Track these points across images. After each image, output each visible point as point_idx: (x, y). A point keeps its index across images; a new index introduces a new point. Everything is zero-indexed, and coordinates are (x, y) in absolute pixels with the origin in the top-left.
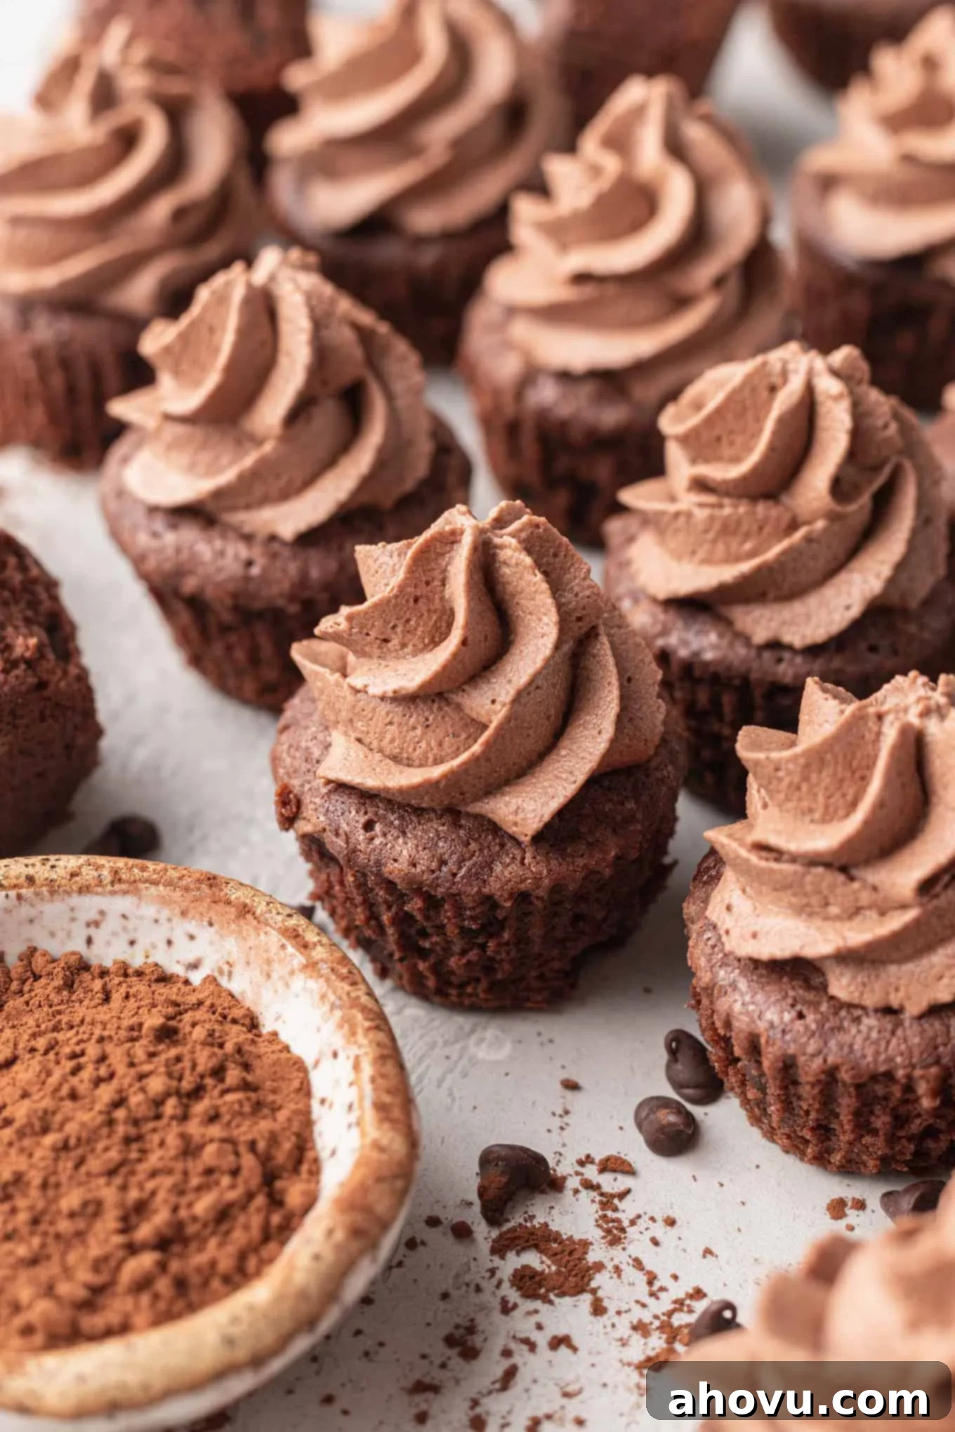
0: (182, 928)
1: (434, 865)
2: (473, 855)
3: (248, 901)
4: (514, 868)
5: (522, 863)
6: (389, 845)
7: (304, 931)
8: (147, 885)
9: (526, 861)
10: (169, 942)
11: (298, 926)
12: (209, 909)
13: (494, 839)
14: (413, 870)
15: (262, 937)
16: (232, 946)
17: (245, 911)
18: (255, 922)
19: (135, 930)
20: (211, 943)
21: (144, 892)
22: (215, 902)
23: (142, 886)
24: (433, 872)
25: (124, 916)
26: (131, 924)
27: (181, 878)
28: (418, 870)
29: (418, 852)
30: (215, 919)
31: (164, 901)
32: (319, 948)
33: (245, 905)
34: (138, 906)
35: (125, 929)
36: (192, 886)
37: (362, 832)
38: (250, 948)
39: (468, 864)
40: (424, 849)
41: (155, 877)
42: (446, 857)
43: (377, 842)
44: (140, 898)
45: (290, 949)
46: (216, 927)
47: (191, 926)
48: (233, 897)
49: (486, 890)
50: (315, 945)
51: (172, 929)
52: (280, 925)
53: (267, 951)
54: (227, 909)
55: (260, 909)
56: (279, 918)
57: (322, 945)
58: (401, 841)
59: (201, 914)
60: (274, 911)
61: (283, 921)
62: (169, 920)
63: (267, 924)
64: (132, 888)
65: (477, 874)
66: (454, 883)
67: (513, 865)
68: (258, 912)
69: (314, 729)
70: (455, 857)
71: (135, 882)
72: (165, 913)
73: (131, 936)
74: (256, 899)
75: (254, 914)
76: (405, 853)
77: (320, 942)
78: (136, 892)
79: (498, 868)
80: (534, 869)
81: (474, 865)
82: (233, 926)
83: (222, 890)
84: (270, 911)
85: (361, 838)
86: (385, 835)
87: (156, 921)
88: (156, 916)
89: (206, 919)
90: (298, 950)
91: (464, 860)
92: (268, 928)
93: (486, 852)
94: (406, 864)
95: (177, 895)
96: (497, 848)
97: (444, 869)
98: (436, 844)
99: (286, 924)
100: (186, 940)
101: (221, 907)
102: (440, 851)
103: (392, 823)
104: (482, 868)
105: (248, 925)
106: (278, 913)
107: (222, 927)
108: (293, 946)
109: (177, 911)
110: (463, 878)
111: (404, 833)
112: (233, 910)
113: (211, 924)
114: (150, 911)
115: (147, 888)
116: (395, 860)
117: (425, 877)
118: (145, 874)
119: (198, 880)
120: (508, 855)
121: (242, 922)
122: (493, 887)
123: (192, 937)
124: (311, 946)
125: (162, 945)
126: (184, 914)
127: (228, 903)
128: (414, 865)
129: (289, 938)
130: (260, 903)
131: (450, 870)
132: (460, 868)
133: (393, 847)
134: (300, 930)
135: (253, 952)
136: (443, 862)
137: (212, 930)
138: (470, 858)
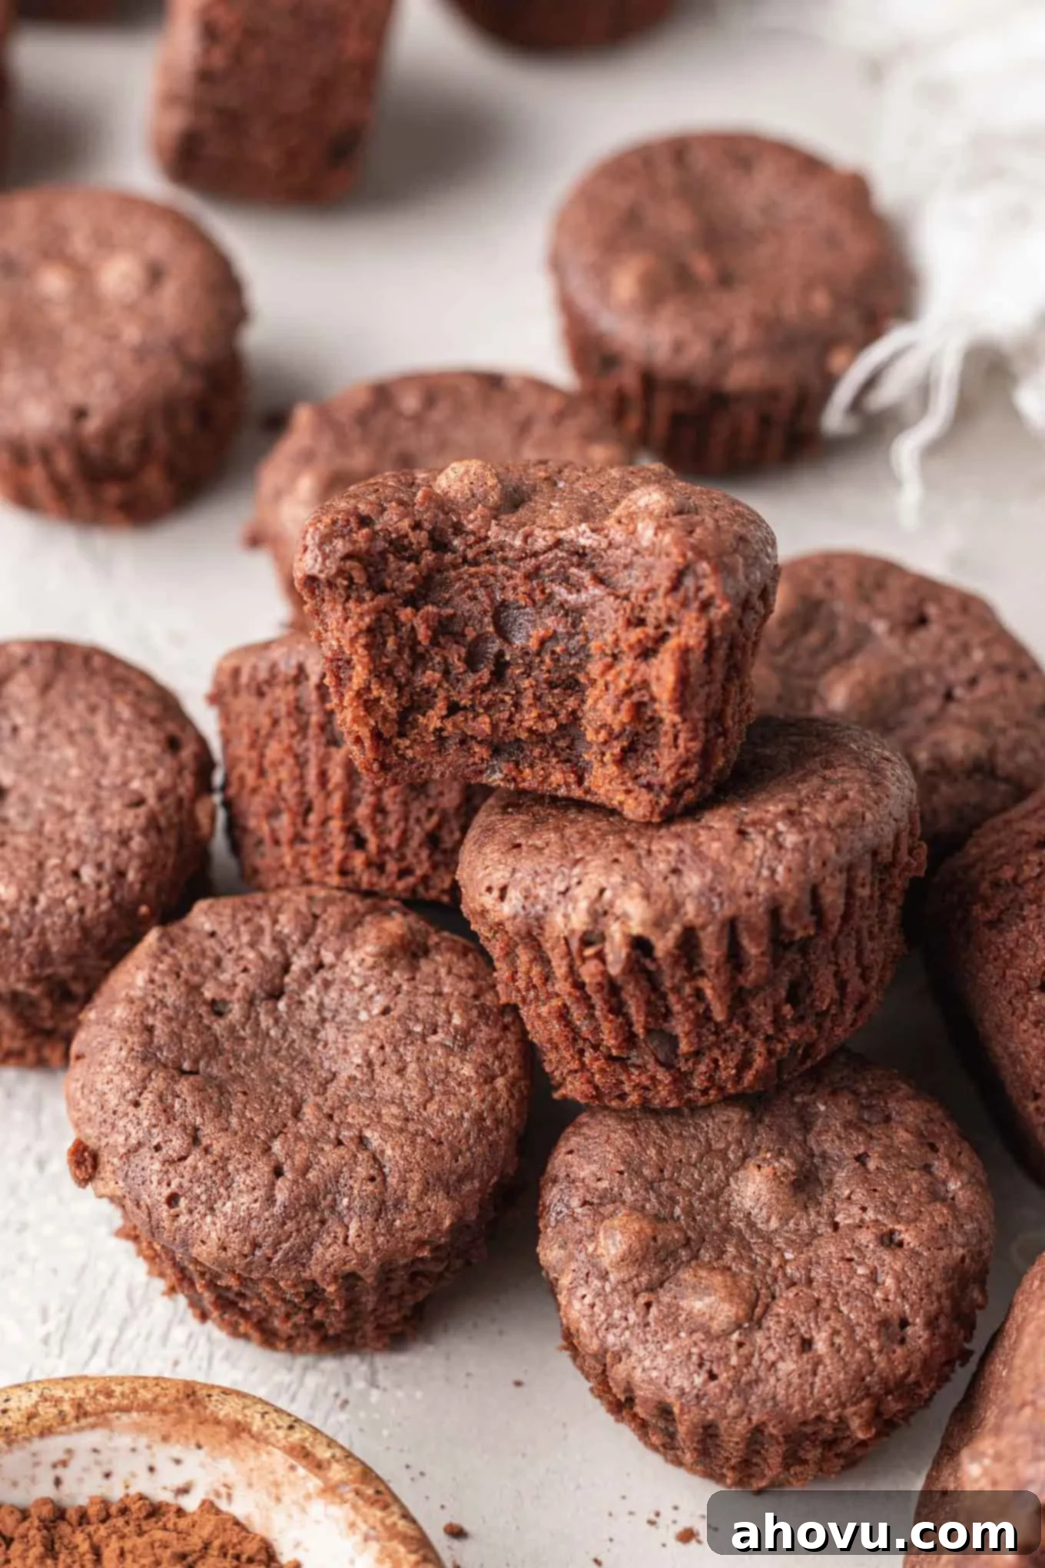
0: (162, 1455)
1: (246, 1249)
2: (290, 1236)
3: (240, 1417)
4: (336, 1249)
5: (345, 1243)
6: (196, 1225)
7: (312, 1446)
8: (117, 1414)
9: (350, 1241)
10: (151, 1469)
11: (304, 1440)
12: (195, 1431)
13: (313, 1216)
14: (223, 1254)
15: (264, 1457)
16: (227, 1467)
17: (239, 1429)
18: (252, 1442)
19: (110, 1462)
20: (202, 1465)
21: (116, 1423)
22: (201, 1423)
23: (112, 1416)
24: (246, 1256)
25: (95, 1451)
26: (103, 1457)
27: (155, 1400)
28: (229, 1254)
29: (228, 1233)
30: (202, 1441)
31: (139, 1429)
32: (335, 1467)
33: (238, 1424)
34: (110, 1439)
35: (98, 1463)
36: (170, 1408)
37: (165, 1207)
38: (252, 1470)
39: (285, 1246)
40: (235, 1231)
41: (126, 1402)
42: (260, 1240)
43: (183, 1219)
44: (112, 1431)
45: (301, 1471)
46: (206, 1449)
47: (176, 1451)
48: (221, 1414)
49: (306, 1275)
50: (329, 1462)
51: (153, 1455)
52: (283, 1443)
53: (273, 1472)
54: (218, 1429)
55: (257, 1425)
56: (281, 1434)
57: (338, 1461)
58: (209, 1219)
59: (187, 1437)
60: (273, 1426)
61: (286, 1437)
62: (149, 1447)
63: (267, 1442)
64: (101, 1420)
65: (295, 1258)
66: (270, 1269)
67: (335, 1247)
68: (255, 1429)
69: (109, 1068)
70: (270, 1239)
71: (103, 1412)
72: (143, 1441)
73: (106, 1469)
74: (248, 1412)
75: (250, 1432)
76: (214, 1235)
77: (333, 1457)
78: (106, 1424)
79: (318, 1250)
80: (358, 1249)
81: (291, 1248)
82: (227, 1447)
83: (206, 1407)
84: (267, 1426)
85: (165, 1214)
86: (190, 1212)
87: (133, 1450)
88: (132, 1445)
89: (193, 1442)
90: (311, 1471)
91: (280, 1243)
92: (270, 1448)
93: (304, 1232)
94: (215, 1249)
95: (155, 1419)
96: (317, 1226)
97: (258, 1253)
98: (249, 1226)
99: (290, 1439)
100: (172, 1466)
101: (208, 1429)
102: (253, 1233)
103: (198, 1197)
104: (301, 1252)
105: (245, 1445)
106: (278, 1427)
107: (214, 1449)
108: (305, 1467)
109: (158, 1437)
110: (278, 1263)
111: (212, 1209)
112: (224, 1429)
113: (199, 1447)
114: (125, 1441)
115: (118, 1418)
116: (203, 1242)
117: (237, 1262)
118: (114, 1401)
119: (177, 1400)
120: (329, 1233)
121: (237, 1442)
122: (314, 1270)
123: (178, 1462)
124: (325, 1464)
125: (143, 1473)
126: (165, 1439)
127: (218, 1422)
128: (225, 1249)
129: (296, 1457)
130: (252, 1417)
131: (265, 1254)
132: (276, 1252)
133: (200, 1227)
134: (307, 1445)
135: (255, 1473)
136: (256, 1245)
137: (202, 1453)
138: (287, 1240)
